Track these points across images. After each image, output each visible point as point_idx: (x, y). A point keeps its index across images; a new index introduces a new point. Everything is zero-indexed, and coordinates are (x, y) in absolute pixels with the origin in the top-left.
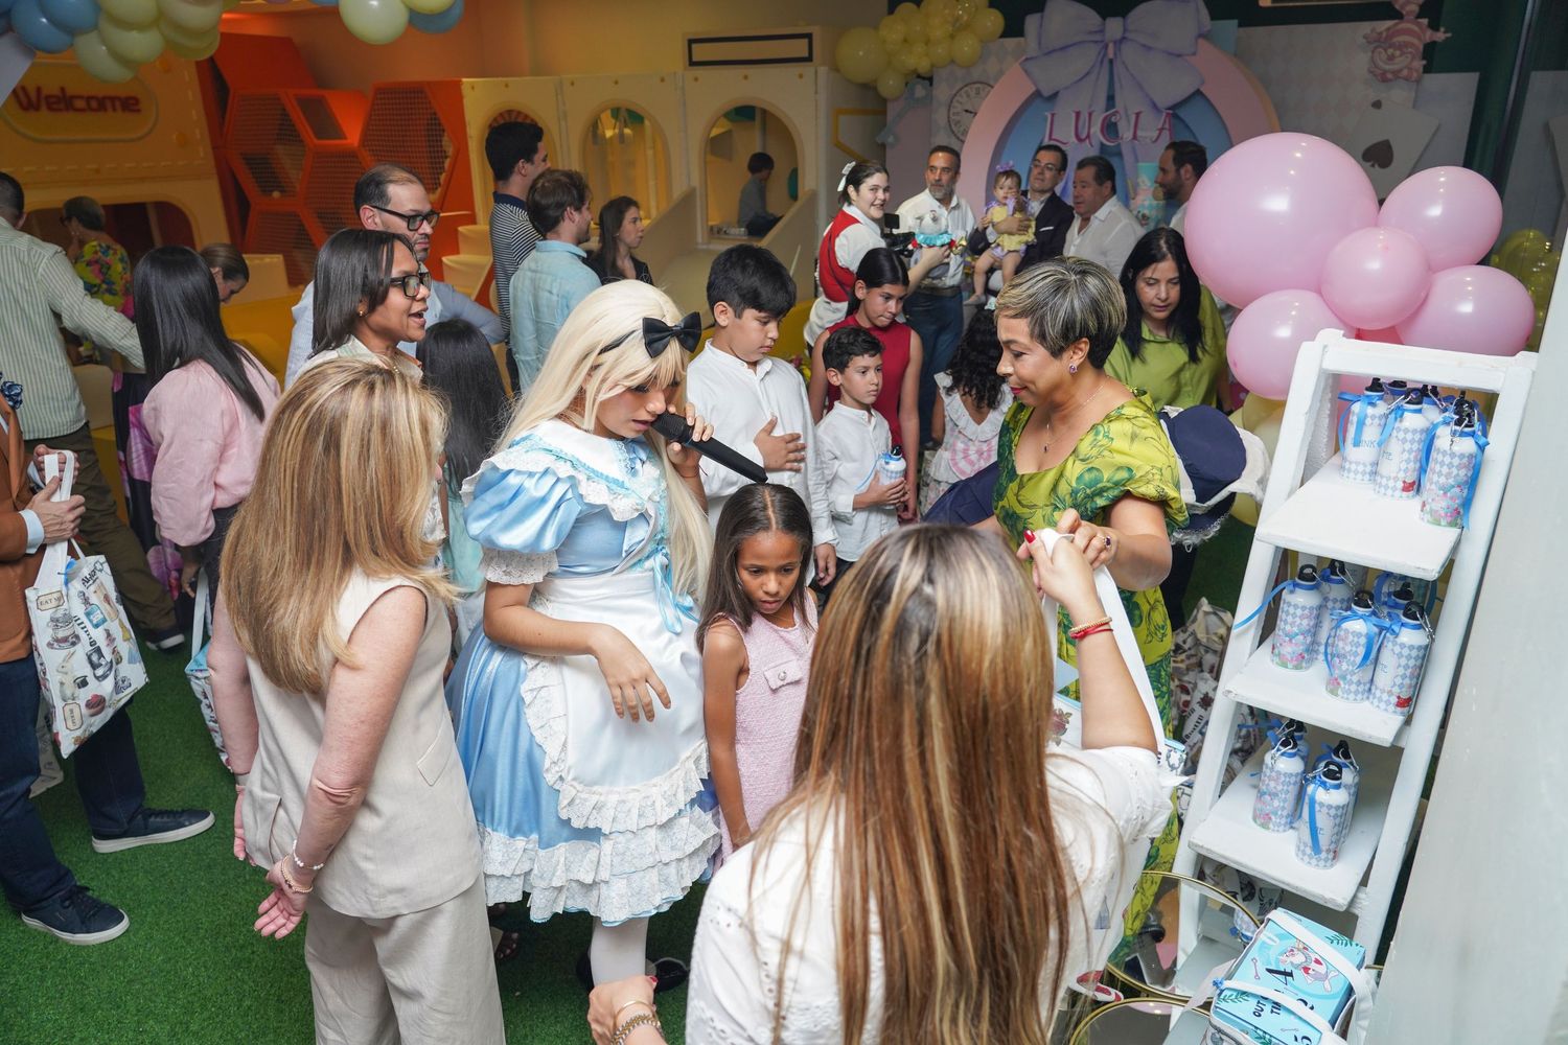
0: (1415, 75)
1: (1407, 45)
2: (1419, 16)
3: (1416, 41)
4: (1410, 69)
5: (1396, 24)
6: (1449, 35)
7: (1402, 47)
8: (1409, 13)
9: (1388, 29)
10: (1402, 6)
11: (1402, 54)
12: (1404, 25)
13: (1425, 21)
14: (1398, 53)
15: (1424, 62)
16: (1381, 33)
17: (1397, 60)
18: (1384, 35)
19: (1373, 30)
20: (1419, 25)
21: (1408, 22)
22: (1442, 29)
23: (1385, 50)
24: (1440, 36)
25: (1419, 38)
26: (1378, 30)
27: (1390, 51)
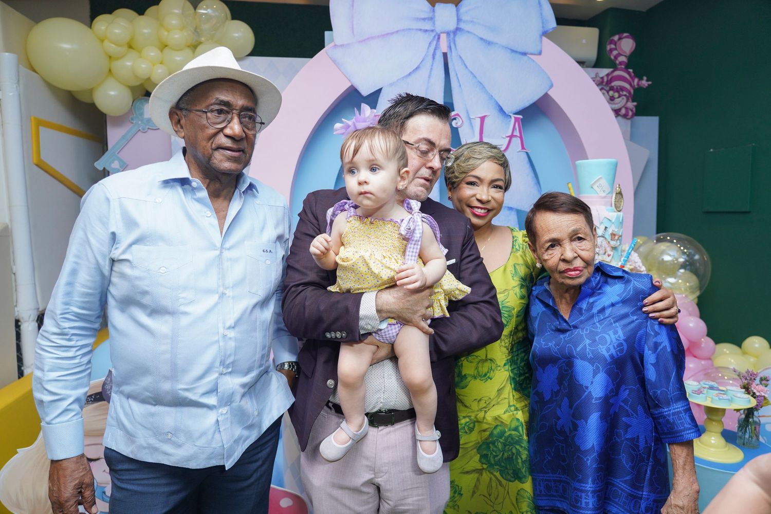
0: (630, 113)
1: (622, 89)
2: (627, 66)
3: (627, 86)
4: (627, 109)
5: (613, 72)
6: (650, 83)
7: (619, 90)
8: (621, 63)
9: (608, 75)
10: (616, 57)
11: (619, 97)
12: (617, 73)
13: (631, 70)
14: (616, 95)
15: (635, 104)
16: (602, 78)
17: (617, 100)
18: (605, 79)
19: (597, 74)
20: (629, 73)
21: (621, 70)
22: (645, 78)
23: (608, 93)
24: (645, 83)
25: (630, 84)
26: (601, 76)
27: (611, 93)
